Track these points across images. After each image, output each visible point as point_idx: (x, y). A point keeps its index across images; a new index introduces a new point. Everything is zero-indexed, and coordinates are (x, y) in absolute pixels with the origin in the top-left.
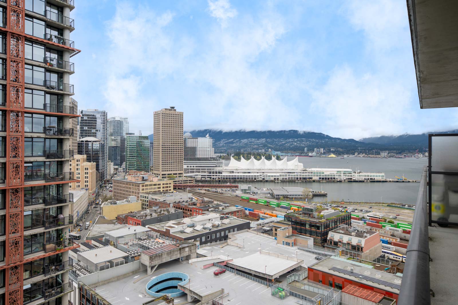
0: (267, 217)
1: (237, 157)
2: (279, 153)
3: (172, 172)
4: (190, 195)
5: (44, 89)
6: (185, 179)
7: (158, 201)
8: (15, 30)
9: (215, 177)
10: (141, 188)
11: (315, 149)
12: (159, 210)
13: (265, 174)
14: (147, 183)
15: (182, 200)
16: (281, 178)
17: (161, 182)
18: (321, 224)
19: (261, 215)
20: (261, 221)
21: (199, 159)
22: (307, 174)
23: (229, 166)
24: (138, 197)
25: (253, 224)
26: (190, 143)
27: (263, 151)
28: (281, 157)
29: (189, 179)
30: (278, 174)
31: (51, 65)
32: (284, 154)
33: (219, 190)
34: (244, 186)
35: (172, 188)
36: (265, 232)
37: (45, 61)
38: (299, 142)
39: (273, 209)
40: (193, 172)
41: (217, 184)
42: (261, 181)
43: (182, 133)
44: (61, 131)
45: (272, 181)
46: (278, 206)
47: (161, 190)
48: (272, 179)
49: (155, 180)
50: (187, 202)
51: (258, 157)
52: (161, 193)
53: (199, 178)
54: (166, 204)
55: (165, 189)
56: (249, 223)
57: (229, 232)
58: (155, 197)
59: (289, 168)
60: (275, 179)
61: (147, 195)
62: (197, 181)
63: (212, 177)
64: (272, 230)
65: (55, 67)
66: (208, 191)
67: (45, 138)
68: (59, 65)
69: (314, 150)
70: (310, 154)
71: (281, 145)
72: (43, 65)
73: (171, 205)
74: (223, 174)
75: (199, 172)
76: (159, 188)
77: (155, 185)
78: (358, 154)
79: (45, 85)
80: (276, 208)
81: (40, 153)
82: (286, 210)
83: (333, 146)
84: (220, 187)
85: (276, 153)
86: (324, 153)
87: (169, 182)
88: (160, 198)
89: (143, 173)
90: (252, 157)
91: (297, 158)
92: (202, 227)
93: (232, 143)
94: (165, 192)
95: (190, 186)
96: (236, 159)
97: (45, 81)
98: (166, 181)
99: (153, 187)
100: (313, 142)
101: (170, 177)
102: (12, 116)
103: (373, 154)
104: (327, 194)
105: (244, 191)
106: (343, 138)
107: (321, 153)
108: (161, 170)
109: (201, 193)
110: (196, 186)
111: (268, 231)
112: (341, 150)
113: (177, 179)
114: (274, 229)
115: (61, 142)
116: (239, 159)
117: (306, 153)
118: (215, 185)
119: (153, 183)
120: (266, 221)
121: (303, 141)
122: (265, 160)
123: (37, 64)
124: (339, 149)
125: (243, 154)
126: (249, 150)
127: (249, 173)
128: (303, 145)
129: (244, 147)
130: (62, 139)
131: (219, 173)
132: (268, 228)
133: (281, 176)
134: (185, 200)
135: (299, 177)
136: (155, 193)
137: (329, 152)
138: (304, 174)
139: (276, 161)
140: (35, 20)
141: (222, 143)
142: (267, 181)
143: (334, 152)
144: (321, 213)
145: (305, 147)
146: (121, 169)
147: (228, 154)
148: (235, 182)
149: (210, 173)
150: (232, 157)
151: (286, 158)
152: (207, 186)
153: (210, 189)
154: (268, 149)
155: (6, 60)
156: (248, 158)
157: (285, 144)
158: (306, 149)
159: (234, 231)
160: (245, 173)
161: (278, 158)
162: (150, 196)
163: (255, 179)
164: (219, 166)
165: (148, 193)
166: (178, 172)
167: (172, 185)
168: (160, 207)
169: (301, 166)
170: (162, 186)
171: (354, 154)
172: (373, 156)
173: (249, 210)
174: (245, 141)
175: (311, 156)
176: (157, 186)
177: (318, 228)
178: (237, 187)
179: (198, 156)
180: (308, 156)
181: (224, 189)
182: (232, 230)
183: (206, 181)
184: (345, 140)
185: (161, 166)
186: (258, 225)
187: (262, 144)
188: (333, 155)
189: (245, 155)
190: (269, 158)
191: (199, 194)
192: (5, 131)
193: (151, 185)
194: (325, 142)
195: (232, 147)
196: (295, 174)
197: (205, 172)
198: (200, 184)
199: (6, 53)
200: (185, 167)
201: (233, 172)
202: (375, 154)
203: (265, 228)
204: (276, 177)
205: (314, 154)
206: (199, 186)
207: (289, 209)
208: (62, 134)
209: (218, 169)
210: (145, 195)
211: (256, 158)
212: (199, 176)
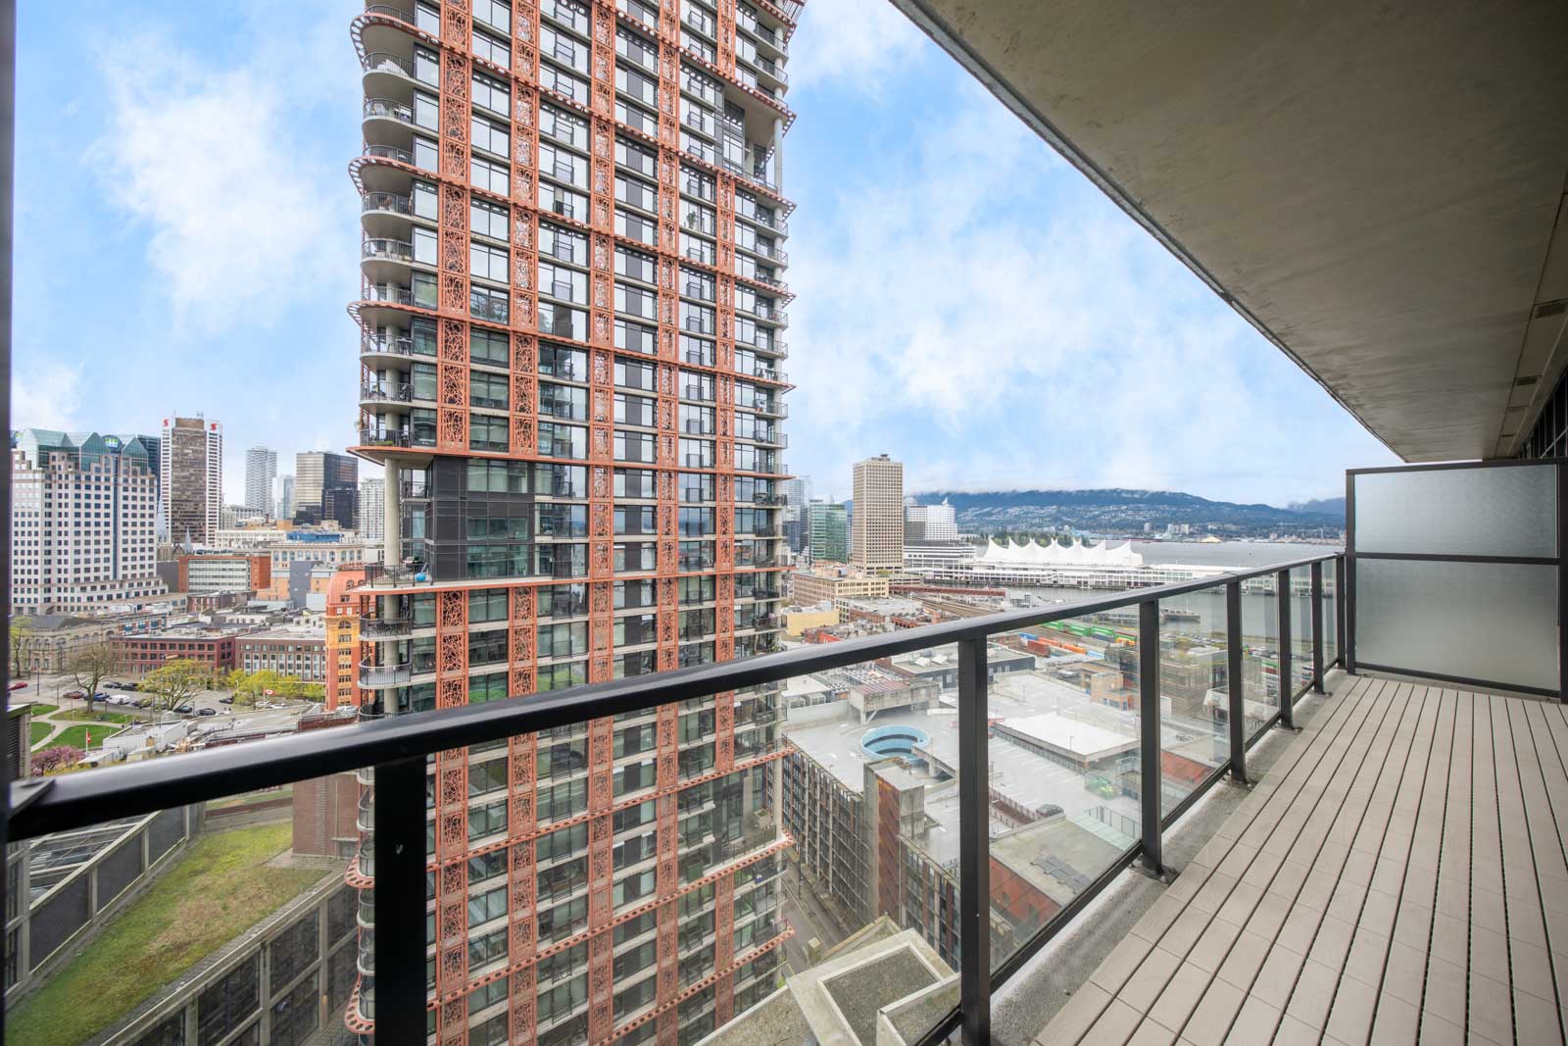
0: (1065, 654)
1: (1000, 541)
2: (1086, 533)
3: (884, 565)
4: (918, 604)
5: (754, 442)
6: (907, 577)
7: (864, 611)
8: (725, 369)
9: (959, 575)
10: (837, 588)
11: (1170, 526)
12: (869, 626)
13: (1058, 573)
14: (846, 581)
15: (904, 613)
16: (1092, 582)
17: (869, 581)
18: (1190, 674)
19: (1054, 648)
20: (1053, 659)
21: (929, 543)
22: (1152, 575)
23: (986, 555)
24: (833, 603)
25: (1040, 662)
26: (914, 516)
27: (1053, 529)
28: (1091, 541)
29: (913, 577)
30: (1087, 574)
31: (761, 410)
32: (1097, 536)
33: (968, 598)
34: (1019, 594)
35: (887, 591)
36: (1064, 678)
37: (755, 406)
38: (1130, 512)
39: (1078, 639)
40: (920, 565)
41: (964, 588)
42: (1050, 586)
43: (901, 498)
44: (771, 499)
45: (1072, 587)
46: (1089, 633)
47: (869, 593)
48: (1074, 582)
49: (860, 577)
50: (913, 615)
51: (1044, 540)
52: (869, 598)
53: (930, 575)
54: (878, 616)
55: (875, 592)
56: (1033, 659)
57: (995, 671)
58: (859, 604)
59: (1108, 562)
60: (1079, 582)
61: (846, 601)
62: (927, 581)
63: (954, 575)
64: (1078, 676)
65: (765, 412)
66: (948, 599)
67: (755, 509)
68: (771, 409)
69: (1166, 528)
70: (1157, 537)
71: (1090, 518)
72: (753, 411)
73: (888, 619)
74: (975, 570)
75: (930, 566)
76: (866, 590)
77: (859, 584)
78: (1279, 537)
79: (755, 438)
80: (1085, 638)
81: (751, 529)
82: (1106, 643)
83: (1213, 520)
84: (970, 593)
85: (1080, 533)
86: (1191, 534)
87: (881, 580)
88: (868, 607)
89: (838, 564)
90: (1032, 541)
91: (1129, 542)
92: (945, 658)
93: (990, 514)
94: (877, 597)
95: (915, 590)
96: (998, 544)
97: (755, 432)
98: (874, 579)
99: (856, 587)
100: (1164, 511)
101: (881, 572)
102: (720, 481)
103: (1319, 537)
104: (1198, 617)
105: (1018, 603)
106: (1238, 502)
107: (1184, 534)
108: (865, 560)
109: (935, 602)
110: (926, 590)
111: (1071, 677)
112: (1233, 528)
113: (892, 577)
114: (1082, 675)
115: (771, 513)
116: (1004, 544)
117: (1148, 534)
118: (959, 588)
119: (856, 581)
120: (1064, 659)
121: (1139, 510)
122: (1059, 547)
123: (747, 410)
124: (1226, 526)
125: (1012, 535)
126: (1023, 527)
127: (1026, 569)
128: (1141, 519)
129: (1015, 523)
130: (773, 510)
131: (968, 568)
132: (1070, 673)
133: (1092, 577)
134: (911, 612)
135: (1132, 581)
136: (859, 598)
137: (1204, 531)
138: (1146, 575)
139: (1084, 548)
140: (745, 352)
141: (970, 514)
142: (1062, 586)
143: (1214, 532)
144: (1189, 653)
145: (1144, 522)
146: (801, 558)
147: (982, 535)
148: (997, 585)
149: (950, 568)
150: (991, 542)
151: (1103, 543)
152: (945, 591)
153: (950, 595)
154: (1063, 525)
155: (715, 409)
156: (1022, 543)
157: (1099, 515)
158: (1147, 526)
159: (1004, 671)
160: (1017, 569)
161: (1085, 543)
162: (852, 603)
163: (1038, 581)
164: (967, 557)
165: (849, 598)
166: (894, 565)
167: (887, 586)
168: (869, 621)
169: (1137, 560)
170: (870, 587)
171: (1267, 537)
172: (1319, 541)
173: (1029, 637)
174: (1014, 511)
175: (1159, 541)
176: (862, 587)
177: (1182, 680)
178: (1002, 594)
179: (929, 536)
180: (1152, 539)
181: (978, 597)
182: (1000, 669)
183: (942, 582)
184: (1243, 507)
185: (865, 553)
186: (1049, 665)
187: (1050, 516)
188: (1211, 538)
189: (1017, 537)
190: (1066, 542)
191: (933, 604)
192: (715, 500)
193: (853, 584)
194: (1193, 511)
195: (992, 522)
196: (1126, 574)
197: (941, 566)
198: (933, 587)
199: (715, 400)
200: (905, 556)
201: (994, 567)
202: (1325, 537)
203: (1063, 672)
204: (1083, 580)
205: (1167, 535)
206: (931, 590)
207: (1113, 640)
208: (773, 504)
209: (964, 561)
210: (843, 600)
211: (1038, 542)
212: (930, 573)
